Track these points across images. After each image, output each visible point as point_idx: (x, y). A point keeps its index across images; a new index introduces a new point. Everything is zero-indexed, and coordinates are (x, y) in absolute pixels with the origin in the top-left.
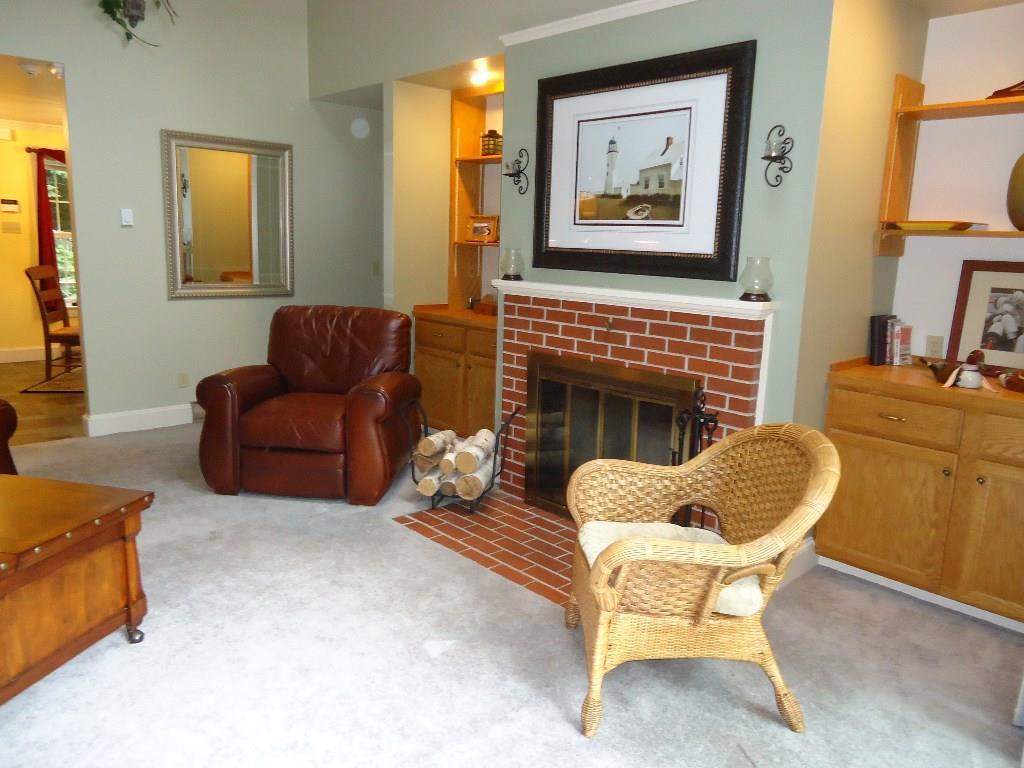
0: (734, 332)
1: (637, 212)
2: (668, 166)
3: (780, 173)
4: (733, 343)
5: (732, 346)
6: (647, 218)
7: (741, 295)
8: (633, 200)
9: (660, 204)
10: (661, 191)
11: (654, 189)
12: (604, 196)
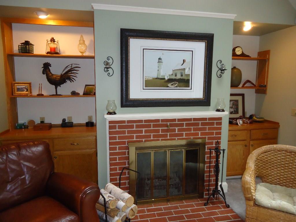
0: (215, 121)
1: (172, 85)
2: (184, 69)
3: (221, 74)
4: (215, 125)
5: (215, 126)
6: (176, 87)
7: (216, 110)
8: (170, 80)
9: (182, 82)
10: (182, 78)
11: (179, 77)
12: (156, 78)
